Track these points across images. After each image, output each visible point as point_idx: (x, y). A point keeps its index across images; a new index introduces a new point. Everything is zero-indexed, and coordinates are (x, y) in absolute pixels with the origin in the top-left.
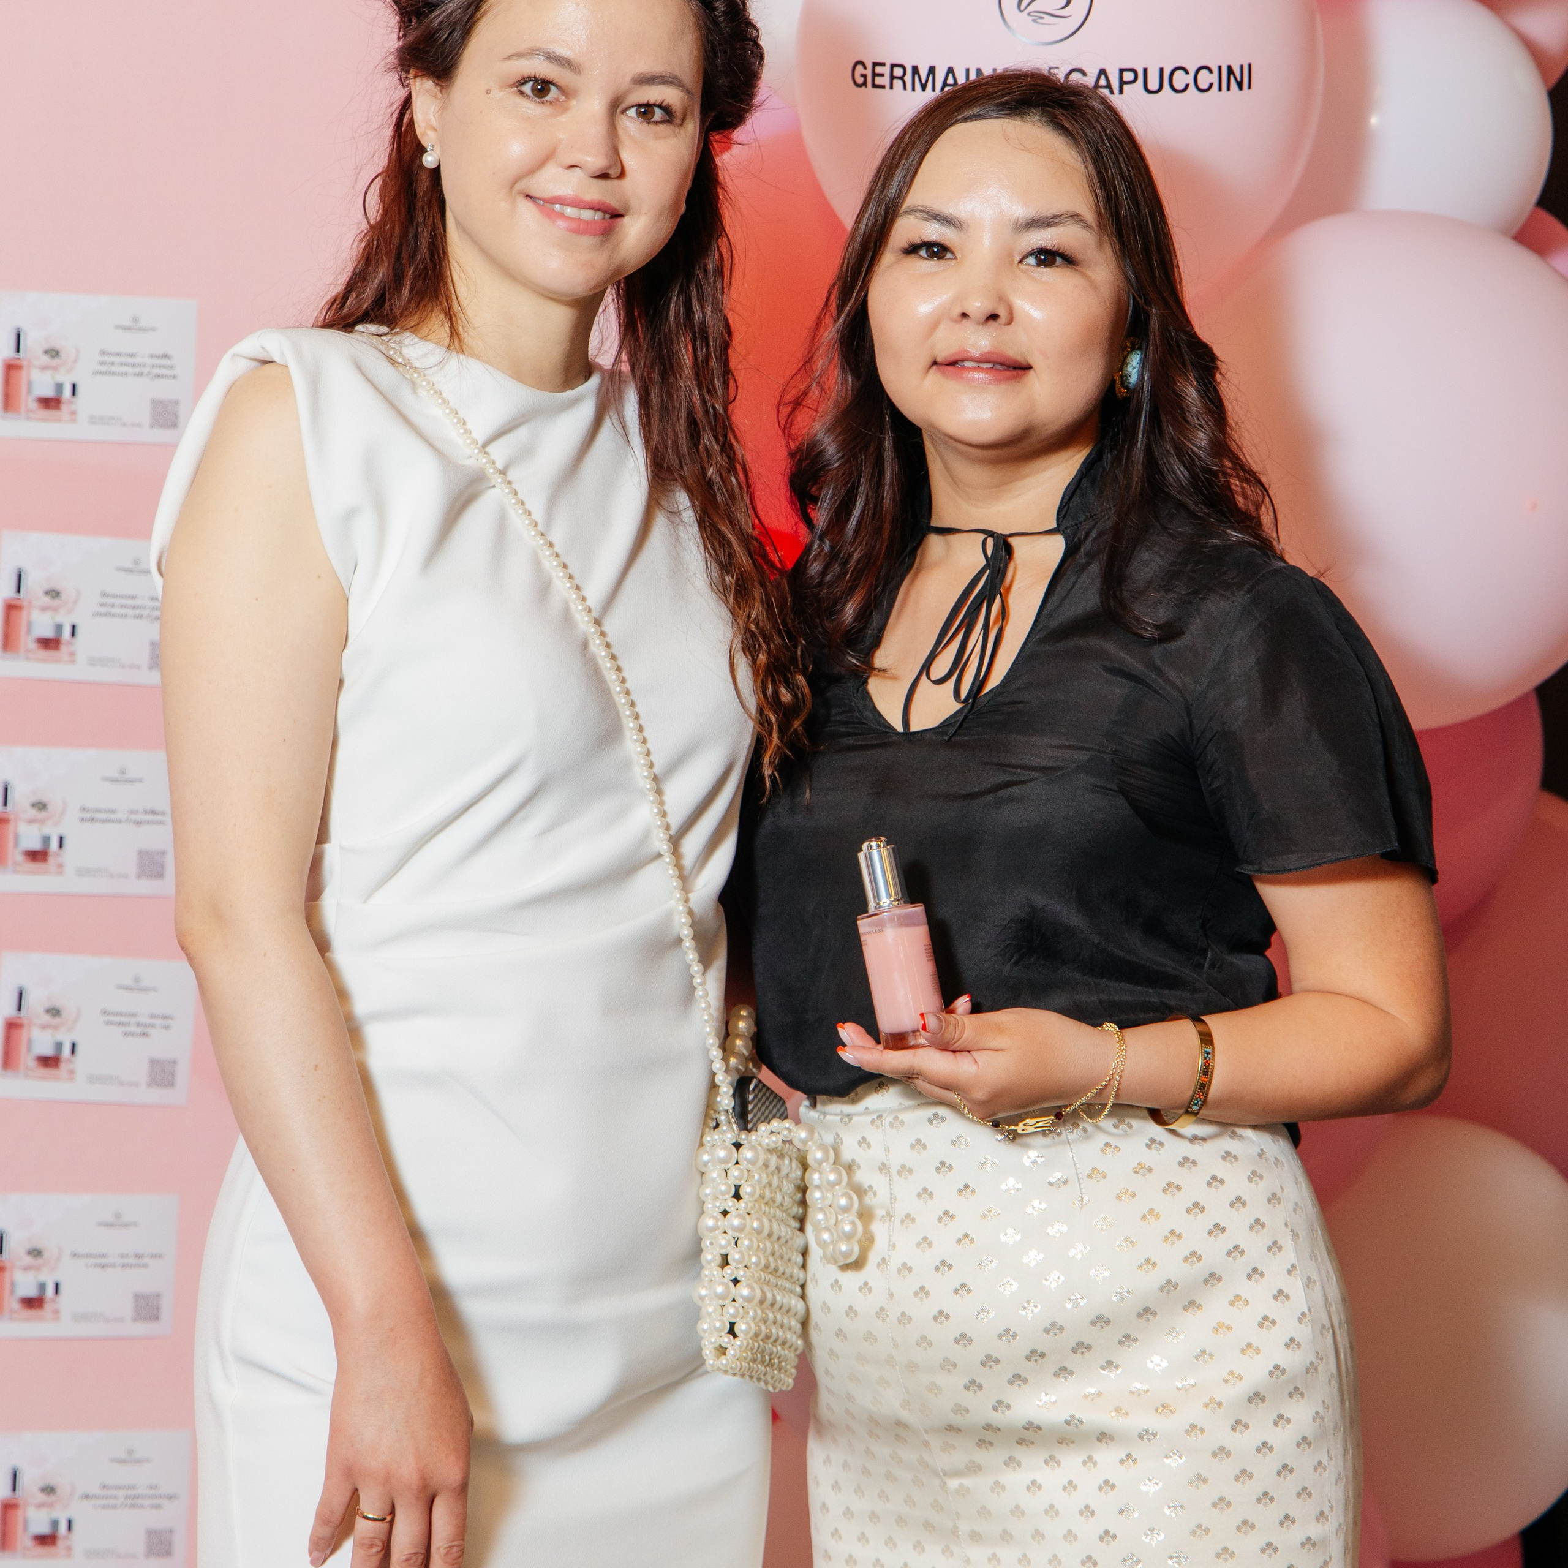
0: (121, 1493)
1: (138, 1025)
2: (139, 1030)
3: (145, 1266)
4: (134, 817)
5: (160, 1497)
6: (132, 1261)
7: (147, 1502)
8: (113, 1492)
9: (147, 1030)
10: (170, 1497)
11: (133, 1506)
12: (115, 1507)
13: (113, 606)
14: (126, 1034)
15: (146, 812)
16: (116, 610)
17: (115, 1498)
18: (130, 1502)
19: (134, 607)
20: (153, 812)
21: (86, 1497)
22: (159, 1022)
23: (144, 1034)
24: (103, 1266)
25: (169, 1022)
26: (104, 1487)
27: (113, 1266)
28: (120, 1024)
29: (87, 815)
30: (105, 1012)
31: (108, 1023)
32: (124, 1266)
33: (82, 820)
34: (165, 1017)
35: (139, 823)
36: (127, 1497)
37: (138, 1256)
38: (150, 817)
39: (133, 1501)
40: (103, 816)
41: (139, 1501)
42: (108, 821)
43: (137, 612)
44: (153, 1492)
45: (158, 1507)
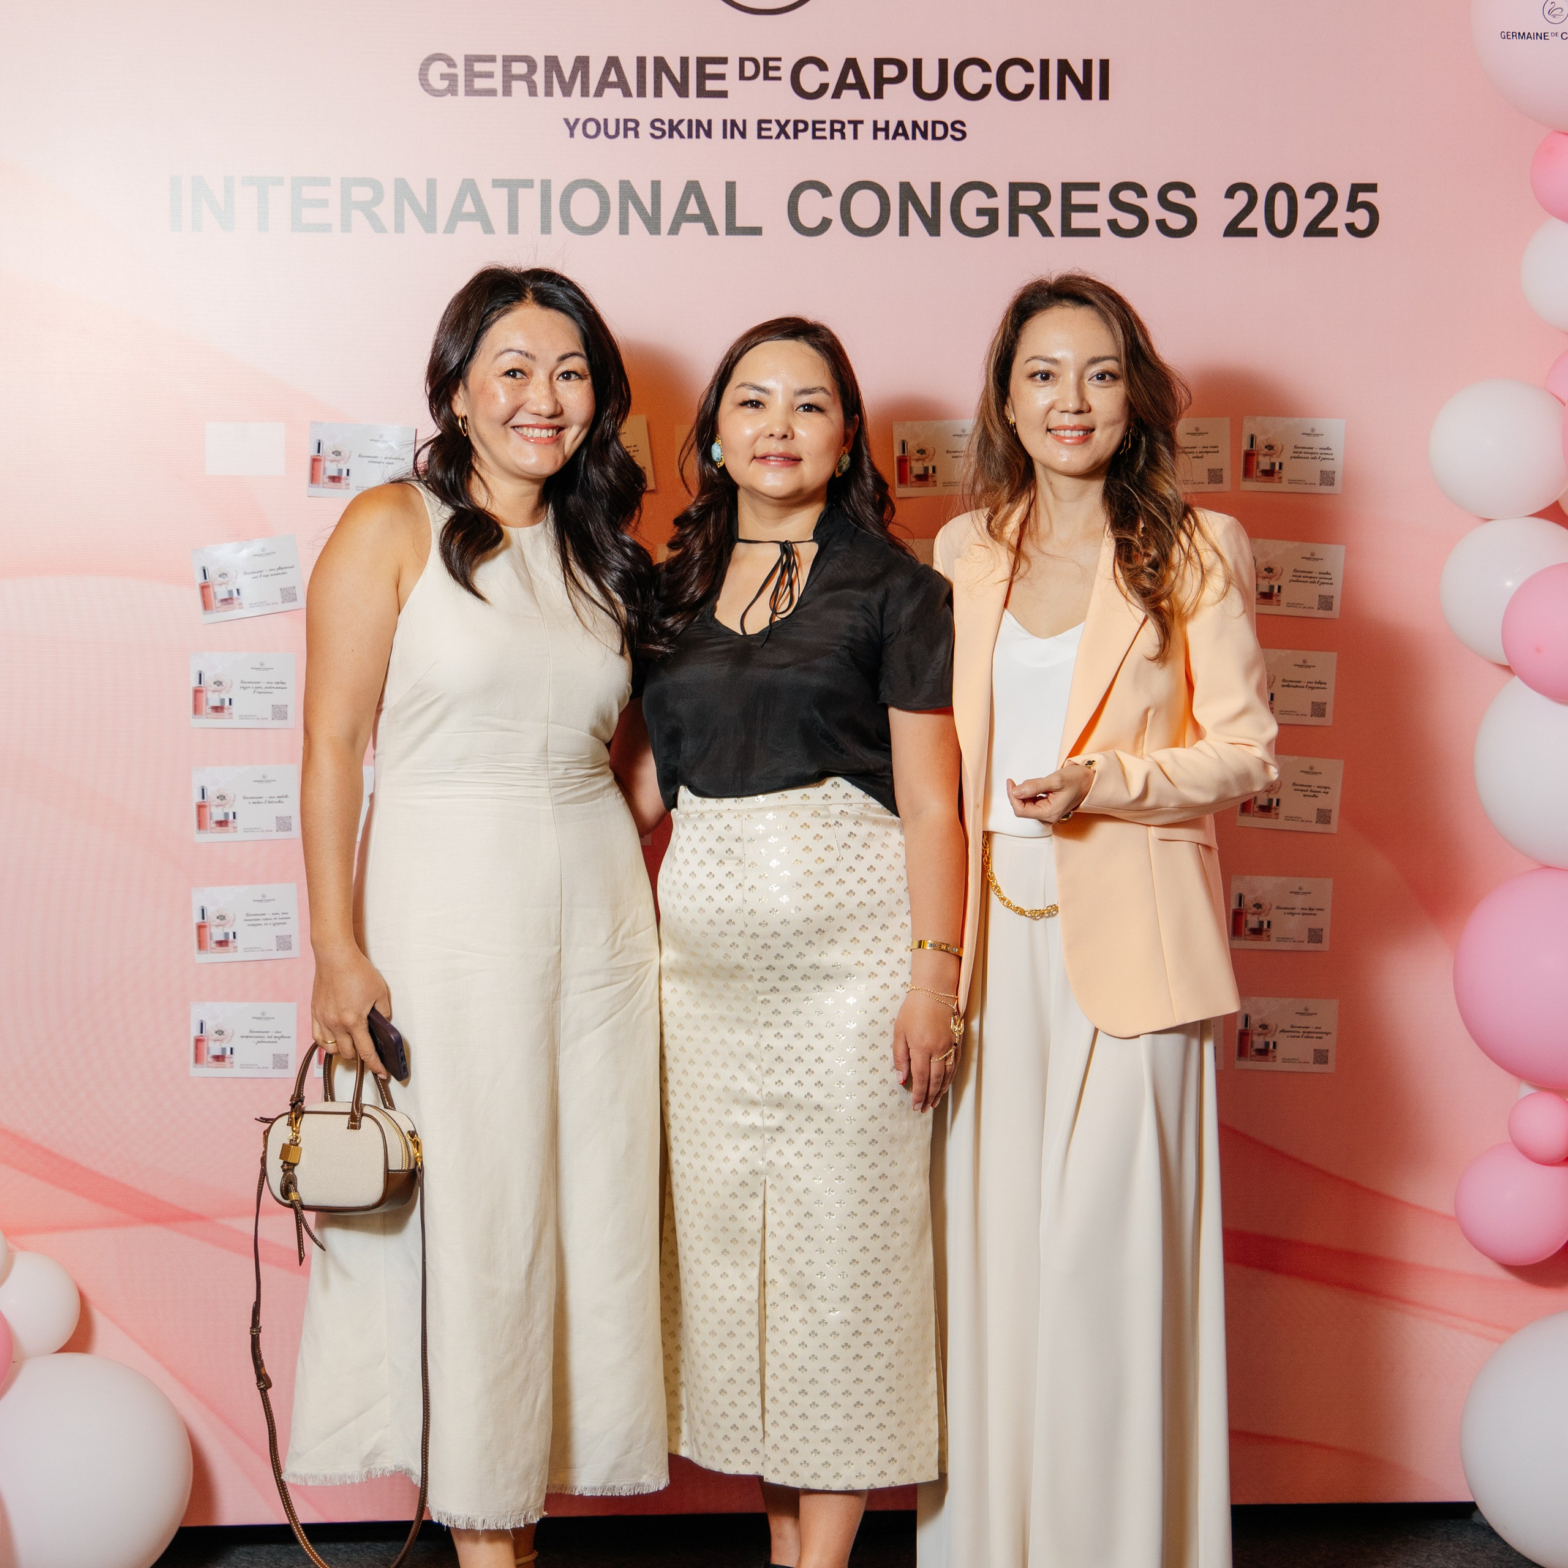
0: (1301, 1030)
1: (1311, 791)
2: (1313, 794)
3: (1315, 915)
4: (1310, 685)
5: (1322, 1033)
6: (1309, 912)
7: (1315, 1035)
8: (1297, 1030)
9: (1317, 794)
10: (1327, 1034)
11: (1308, 1037)
12: (1298, 1037)
13: (1300, 576)
14: (1305, 796)
15: (1316, 683)
16: (1300, 579)
17: (1299, 1032)
18: (1306, 1035)
19: (1311, 577)
20: (1320, 683)
21: (1282, 1031)
22: (1323, 790)
23: (1315, 796)
24: (1293, 914)
25: (1327, 790)
26: (1292, 1026)
27: (1299, 914)
28: (1302, 791)
29: (1286, 684)
30: (1294, 784)
31: (1295, 790)
32: (1303, 914)
33: (1283, 686)
34: (1326, 788)
35: (1313, 688)
36: (1304, 1032)
37: (1310, 909)
38: (1319, 685)
39: (1308, 1035)
40: (1295, 684)
41: (1310, 1035)
42: (1297, 686)
43: (1312, 580)
44: (1318, 1030)
45: (1321, 1038)
